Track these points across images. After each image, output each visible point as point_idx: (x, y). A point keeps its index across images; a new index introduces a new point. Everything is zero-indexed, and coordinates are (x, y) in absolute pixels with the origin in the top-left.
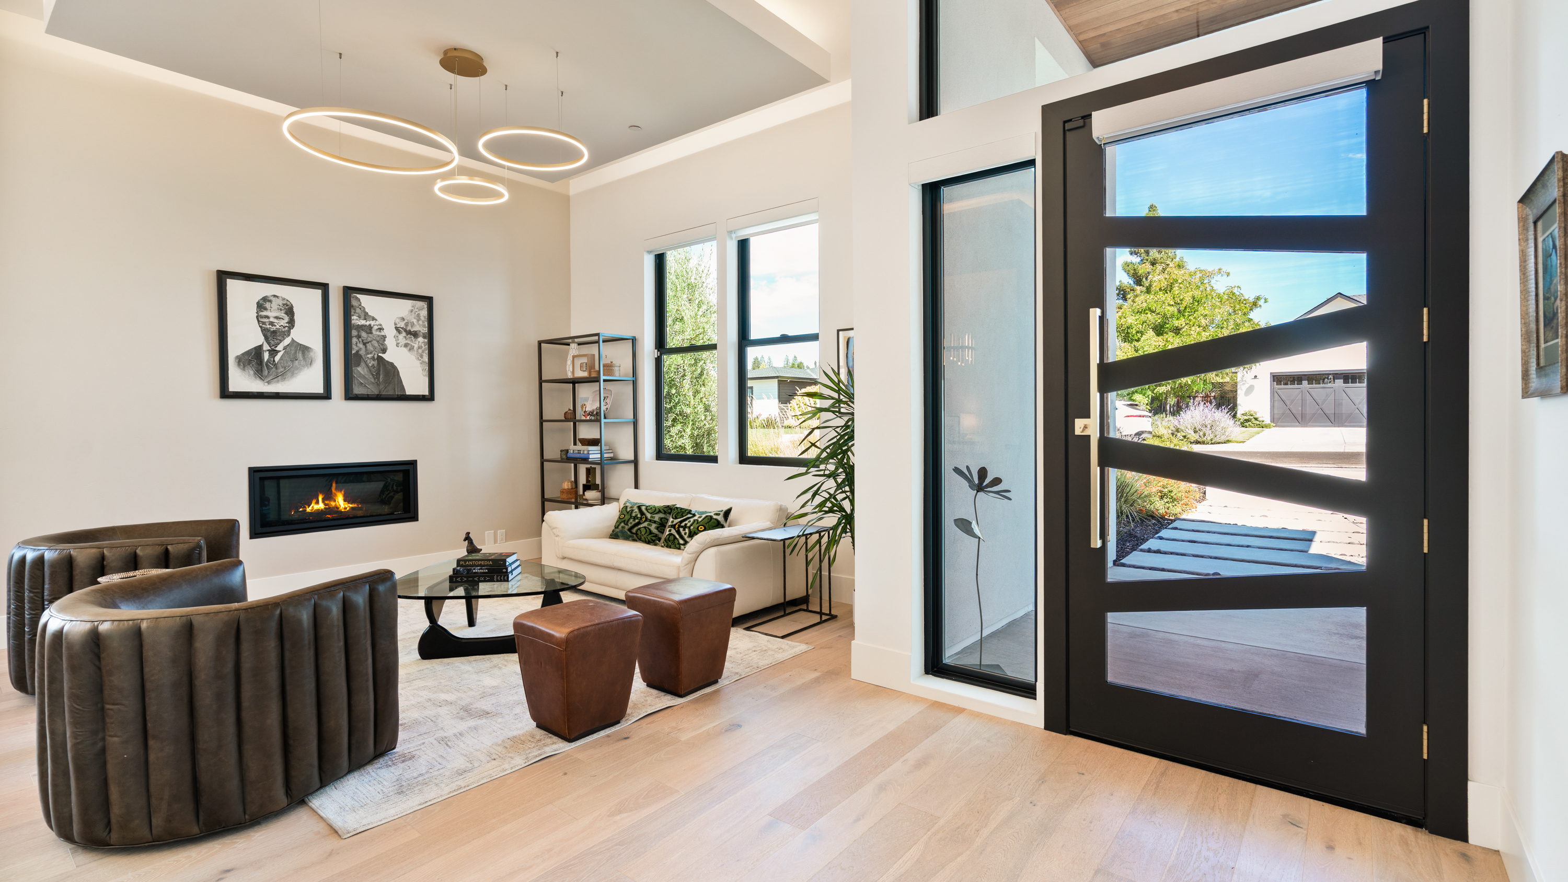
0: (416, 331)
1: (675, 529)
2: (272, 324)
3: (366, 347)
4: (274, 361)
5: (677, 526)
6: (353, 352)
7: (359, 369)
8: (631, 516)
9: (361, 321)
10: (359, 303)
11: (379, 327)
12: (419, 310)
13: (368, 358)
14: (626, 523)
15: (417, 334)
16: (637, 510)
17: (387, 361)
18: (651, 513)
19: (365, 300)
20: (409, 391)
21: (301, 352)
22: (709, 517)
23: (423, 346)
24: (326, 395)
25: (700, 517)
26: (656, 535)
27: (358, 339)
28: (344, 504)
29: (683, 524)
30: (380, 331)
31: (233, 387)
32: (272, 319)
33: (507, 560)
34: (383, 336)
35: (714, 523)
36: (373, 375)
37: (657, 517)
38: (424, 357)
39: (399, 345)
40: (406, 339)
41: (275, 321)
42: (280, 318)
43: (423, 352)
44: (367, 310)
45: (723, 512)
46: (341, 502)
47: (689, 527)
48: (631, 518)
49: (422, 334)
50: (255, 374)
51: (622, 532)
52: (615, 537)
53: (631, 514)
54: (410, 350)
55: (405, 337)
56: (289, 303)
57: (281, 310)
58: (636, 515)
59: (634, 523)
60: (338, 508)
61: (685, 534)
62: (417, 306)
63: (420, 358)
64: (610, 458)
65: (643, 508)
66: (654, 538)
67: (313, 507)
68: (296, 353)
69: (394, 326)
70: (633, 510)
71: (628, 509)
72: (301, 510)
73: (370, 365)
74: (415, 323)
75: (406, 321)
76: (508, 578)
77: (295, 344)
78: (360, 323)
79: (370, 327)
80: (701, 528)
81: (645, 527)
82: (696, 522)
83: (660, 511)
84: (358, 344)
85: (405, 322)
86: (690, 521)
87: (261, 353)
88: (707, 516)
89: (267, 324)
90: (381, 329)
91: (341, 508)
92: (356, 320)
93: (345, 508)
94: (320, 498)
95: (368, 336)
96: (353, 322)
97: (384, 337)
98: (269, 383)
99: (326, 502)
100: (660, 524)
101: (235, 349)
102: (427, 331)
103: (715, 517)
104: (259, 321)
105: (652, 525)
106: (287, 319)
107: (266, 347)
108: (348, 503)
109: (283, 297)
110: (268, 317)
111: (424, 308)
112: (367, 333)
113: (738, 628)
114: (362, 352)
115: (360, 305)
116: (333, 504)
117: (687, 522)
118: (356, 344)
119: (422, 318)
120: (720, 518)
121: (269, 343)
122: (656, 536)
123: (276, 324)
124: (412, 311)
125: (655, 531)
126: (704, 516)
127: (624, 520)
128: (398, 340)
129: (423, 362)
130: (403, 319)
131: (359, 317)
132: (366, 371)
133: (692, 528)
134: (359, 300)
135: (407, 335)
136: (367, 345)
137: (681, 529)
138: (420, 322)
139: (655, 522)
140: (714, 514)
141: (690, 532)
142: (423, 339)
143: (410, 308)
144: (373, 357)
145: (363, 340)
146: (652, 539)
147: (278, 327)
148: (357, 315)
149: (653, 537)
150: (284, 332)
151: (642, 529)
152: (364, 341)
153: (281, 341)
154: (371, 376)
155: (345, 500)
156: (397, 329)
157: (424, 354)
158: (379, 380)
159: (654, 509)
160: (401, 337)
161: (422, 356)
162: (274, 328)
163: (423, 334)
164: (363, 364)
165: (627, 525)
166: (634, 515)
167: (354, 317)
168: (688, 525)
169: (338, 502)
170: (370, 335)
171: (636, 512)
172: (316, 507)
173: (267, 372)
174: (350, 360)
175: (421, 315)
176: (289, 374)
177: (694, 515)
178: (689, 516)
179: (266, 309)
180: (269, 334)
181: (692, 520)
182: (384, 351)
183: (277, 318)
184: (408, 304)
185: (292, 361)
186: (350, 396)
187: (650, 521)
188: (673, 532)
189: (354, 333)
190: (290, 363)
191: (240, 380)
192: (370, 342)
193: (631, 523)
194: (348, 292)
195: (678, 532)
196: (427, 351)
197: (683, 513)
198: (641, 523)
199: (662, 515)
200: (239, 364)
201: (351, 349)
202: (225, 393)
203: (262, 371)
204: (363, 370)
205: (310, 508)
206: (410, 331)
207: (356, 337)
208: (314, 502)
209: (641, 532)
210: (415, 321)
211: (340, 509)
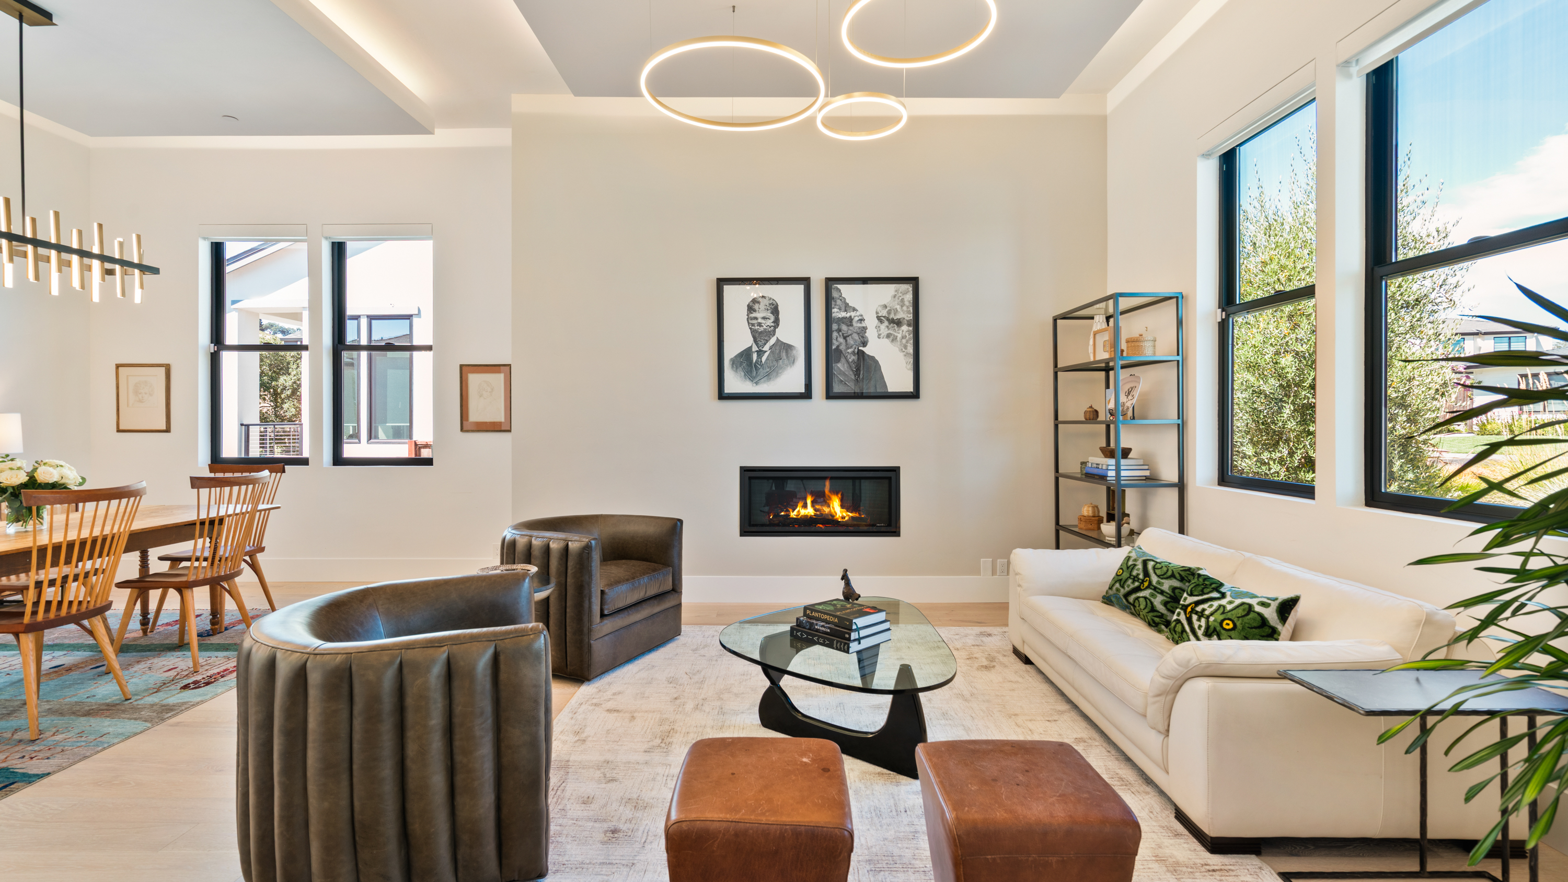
0: (900, 319)
1: (1186, 614)
2: (760, 325)
3: (846, 341)
4: (761, 361)
5: (1189, 609)
6: (833, 347)
7: (839, 365)
8: (1131, 575)
9: (841, 313)
10: (840, 294)
11: (860, 318)
12: (903, 294)
13: (848, 353)
14: (1122, 583)
15: (901, 322)
16: (1140, 566)
17: (868, 355)
18: (1158, 576)
19: (843, 288)
20: (892, 388)
21: (784, 351)
22: (1247, 606)
23: (907, 335)
24: (807, 395)
25: (1231, 602)
26: (1163, 615)
27: (838, 333)
28: (841, 512)
29: (1199, 609)
30: (861, 323)
31: (728, 390)
32: (760, 320)
33: (854, 621)
34: (864, 327)
35: (1254, 619)
36: (853, 370)
37: (1167, 585)
38: (909, 348)
39: (881, 336)
40: (889, 329)
41: (763, 321)
42: (767, 318)
43: (907, 342)
44: (847, 301)
45: (1277, 602)
46: (836, 509)
47: (1208, 618)
48: (1129, 577)
49: (906, 322)
50: (745, 375)
51: (1116, 596)
52: (1108, 602)
53: (1131, 571)
54: (893, 340)
55: (888, 327)
56: (774, 302)
57: (768, 310)
58: (1138, 574)
59: (1132, 586)
60: (833, 516)
61: (1200, 627)
62: (901, 290)
63: (904, 350)
64: (1144, 478)
65: (1150, 565)
66: (1157, 620)
67: (799, 511)
68: (780, 352)
69: (876, 316)
70: (1135, 565)
71: (1130, 563)
72: (783, 513)
73: (850, 360)
74: (899, 310)
75: (888, 308)
76: (849, 647)
77: (780, 343)
78: (840, 316)
79: (851, 319)
80: (1228, 624)
81: (1145, 598)
82: (1221, 610)
83: (1173, 576)
84: (839, 339)
85: (887, 310)
86: (1211, 606)
87: (750, 354)
88: (1243, 604)
89: (756, 325)
90: (861, 320)
91: (837, 516)
92: (837, 313)
93: (843, 518)
94: (809, 501)
95: (849, 329)
96: (833, 315)
97: (865, 329)
98: (757, 383)
99: (817, 507)
100: (1171, 597)
101: (730, 352)
102: (912, 318)
103: (1258, 609)
104: (748, 323)
105: (1156, 596)
106: (772, 318)
107: (755, 348)
108: (847, 511)
109: (770, 296)
110: (756, 318)
111: (908, 292)
112: (848, 326)
113: (1265, 866)
114: (842, 347)
115: (841, 296)
116: (826, 510)
117: (1205, 606)
118: (837, 338)
119: (907, 303)
120: (1270, 614)
121: (757, 344)
122: (1161, 616)
123: (763, 324)
124: (895, 296)
125: (1161, 608)
126: (1238, 602)
127: (1120, 578)
128: (880, 330)
129: (907, 355)
130: (885, 307)
131: (840, 309)
132: (846, 367)
133: (1212, 619)
134: (840, 291)
135: (890, 324)
136: (848, 338)
137: (1195, 617)
138: (905, 308)
139: (1162, 593)
140: (1258, 604)
141: (1208, 627)
142: (907, 328)
143: (893, 293)
144: (854, 352)
145: (843, 334)
146: (1153, 620)
147: (765, 327)
148: (838, 307)
149: (1156, 616)
150: (770, 332)
151: (1141, 600)
152: (845, 335)
153: (767, 341)
154: (851, 373)
155: (842, 506)
156: (879, 318)
157: (909, 345)
158: (859, 377)
159: (1165, 569)
160: (883, 327)
161: (906, 347)
162: (761, 329)
163: (908, 321)
164: (843, 360)
165: (1123, 587)
166: (1134, 573)
167: (835, 310)
168: (1207, 613)
169: (833, 508)
170: (851, 328)
171: (1138, 570)
172: (803, 512)
173: (755, 372)
174: (831, 355)
175: (905, 300)
176: (774, 374)
177: (1223, 596)
178: (1215, 595)
179: (755, 311)
180: (757, 335)
181: (1216, 604)
182: (865, 344)
183: (764, 318)
184: (891, 288)
185: (777, 361)
186: (830, 395)
187: (1155, 589)
188: (1183, 618)
189: (835, 327)
190: (775, 363)
191: (735, 383)
192: (851, 335)
193: (1128, 586)
194: (830, 282)
195: (1189, 620)
196: (912, 341)
197: (1206, 586)
198: (1141, 590)
199: (1176, 583)
200: (733, 367)
201: (832, 344)
202: (722, 396)
203: (751, 372)
204: (844, 367)
205: (795, 513)
206: (893, 319)
207: (836, 331)
208: (800, 505)
209: (1139, 605)
210: (898, 307)
211: (835, 518)
